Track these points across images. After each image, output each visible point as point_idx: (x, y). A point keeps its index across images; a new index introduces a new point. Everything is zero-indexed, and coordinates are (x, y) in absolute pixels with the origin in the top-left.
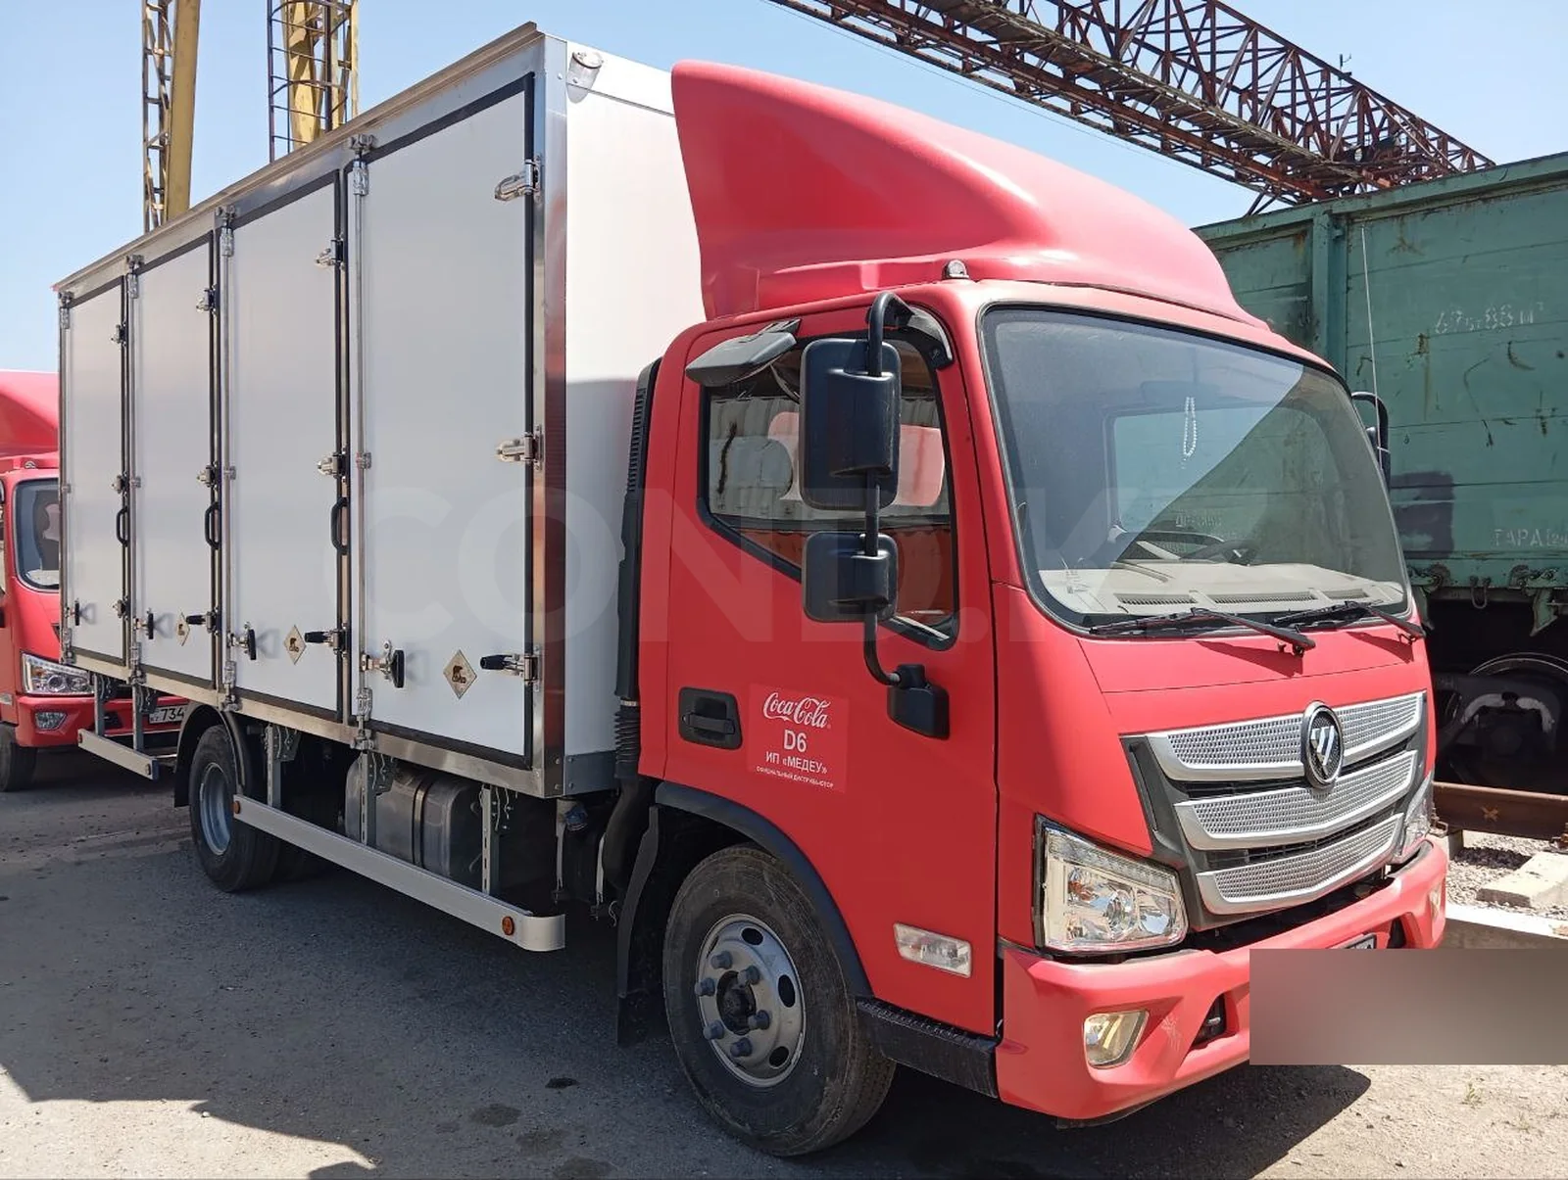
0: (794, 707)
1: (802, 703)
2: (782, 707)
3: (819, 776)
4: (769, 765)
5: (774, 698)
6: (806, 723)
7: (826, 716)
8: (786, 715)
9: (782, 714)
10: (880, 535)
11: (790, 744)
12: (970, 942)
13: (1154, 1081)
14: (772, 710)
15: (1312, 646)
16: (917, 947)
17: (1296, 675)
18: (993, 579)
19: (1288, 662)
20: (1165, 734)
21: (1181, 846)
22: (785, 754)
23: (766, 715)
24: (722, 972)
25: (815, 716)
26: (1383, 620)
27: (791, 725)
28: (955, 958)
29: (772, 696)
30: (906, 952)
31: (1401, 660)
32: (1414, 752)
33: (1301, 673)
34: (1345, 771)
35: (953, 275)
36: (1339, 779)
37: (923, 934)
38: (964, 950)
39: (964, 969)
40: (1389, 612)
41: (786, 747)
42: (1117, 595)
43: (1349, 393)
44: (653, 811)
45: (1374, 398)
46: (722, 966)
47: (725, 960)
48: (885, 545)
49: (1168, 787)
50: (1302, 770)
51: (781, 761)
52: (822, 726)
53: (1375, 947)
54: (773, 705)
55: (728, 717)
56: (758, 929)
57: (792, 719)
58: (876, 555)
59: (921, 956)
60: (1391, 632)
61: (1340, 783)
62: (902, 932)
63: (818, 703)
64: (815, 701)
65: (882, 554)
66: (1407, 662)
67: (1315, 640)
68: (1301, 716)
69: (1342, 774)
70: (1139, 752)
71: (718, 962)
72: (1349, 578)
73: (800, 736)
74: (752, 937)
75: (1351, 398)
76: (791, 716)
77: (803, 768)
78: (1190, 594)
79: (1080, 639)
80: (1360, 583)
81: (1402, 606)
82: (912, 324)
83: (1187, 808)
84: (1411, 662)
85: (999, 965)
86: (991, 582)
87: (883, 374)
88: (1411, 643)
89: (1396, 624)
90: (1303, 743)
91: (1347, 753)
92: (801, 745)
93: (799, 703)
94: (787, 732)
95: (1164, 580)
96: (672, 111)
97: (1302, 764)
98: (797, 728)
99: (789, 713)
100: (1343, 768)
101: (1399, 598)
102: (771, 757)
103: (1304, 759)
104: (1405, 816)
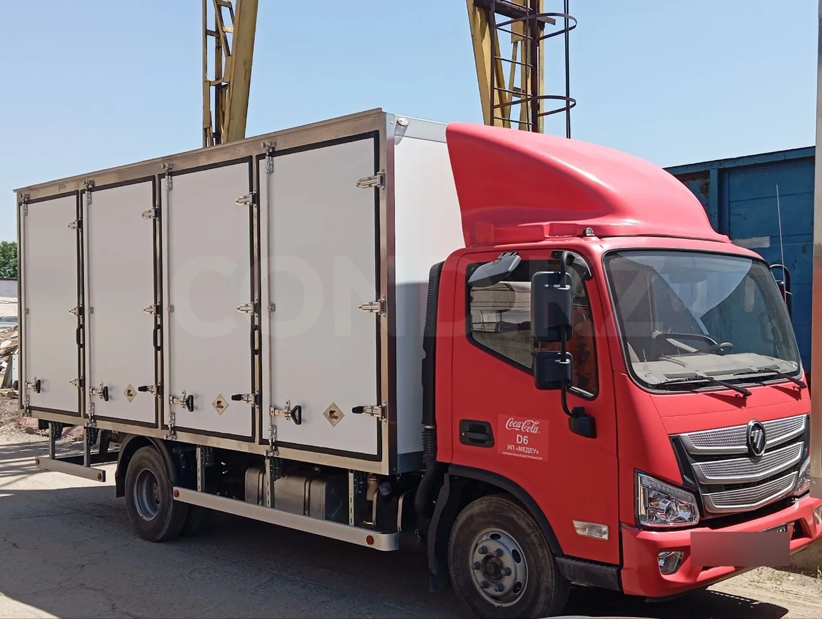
0: (522, 424)
1: (525, 422)
2: (515, 425)
3: (535, 455)
4: (509, 451)
5: (511, 420)
6: (528, 431)
7: (537, 428)
8: (518, 428)
9: (515, 428)
10: (567, 353)
11: (520, 441)
12: (608, 525)
13: (687, 581)
14: (510, 426)
15: (750, 394)
16: (584, 529)
17: (743, 407)
18: (614, 370)
19: (739, 402)
20: (687, 434)
21: (695, 482)
22: (517, 445)
23: (507, 428)
24: (483, 556)
25: (532, 428)
26: (788, 380)
27: (520, 432)
28: (603, 533)
29: (510, 420)
30: (579, 532)
31: (794, 399)
32: (801, 443)
33: (745, 406)
34: (767, 451)
35: (587, 235)
36: (764, 455)
37: (586, 523)
38: (605, 529)
39: (605, 537)
40: (790, 376)
41: (518, 442)
42: (665, 375)
43: (768, 266)
44: (446, 476)
45: (782, 267)
46: (483, 553)
47: (484, 550)
48: (569, 357)
49: (689, 458)
50: (747, 450)
51: (515, 448)
52: (536, 432)
53: (786, 530)
54: (511, 423)
55: (487, 432)
56: (498, 533)
57: (521, 429)
58: (565, 361)
59: (586, 533)
60: (790, 385)
61: (765, 456)
62: (577, 524)
63: (533, 422)
64: (532, 421)
65: (568, 361)
66: (798, 400)
67: (751, 391)
68: (746, 426)
69: (765, 452)
70: (676, 442)
71: (481, 551)
72: (771, 359)
73: (525, 437)
74: (495, 537)
75: (769, 269)
76: (520, 428)
77: (527, 452)
78: (697, 373)
79: (651, 395)
80: (777, 362)
81: (796, 373)
82: (575, 262)
83: (697, 466)
84: (799, 400)
85: (620, 534)
86: (613, 371)
87: (567, 286)
88: (800, 390)
89: (794, 382)
90: (747, 437)
91: (768, 443)
92: (526, 442)
93: (524, 422)
94: (518, 436)
95: (684, 366)
96: (446, 141)
97: (747, 447)
98: (523, 434)
99: (519, 427)
100: (766, 450)
101: (795, 368)
102: (510, 447)
103: (748, 445)
104: (799, 472)
